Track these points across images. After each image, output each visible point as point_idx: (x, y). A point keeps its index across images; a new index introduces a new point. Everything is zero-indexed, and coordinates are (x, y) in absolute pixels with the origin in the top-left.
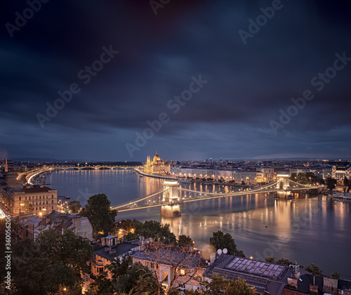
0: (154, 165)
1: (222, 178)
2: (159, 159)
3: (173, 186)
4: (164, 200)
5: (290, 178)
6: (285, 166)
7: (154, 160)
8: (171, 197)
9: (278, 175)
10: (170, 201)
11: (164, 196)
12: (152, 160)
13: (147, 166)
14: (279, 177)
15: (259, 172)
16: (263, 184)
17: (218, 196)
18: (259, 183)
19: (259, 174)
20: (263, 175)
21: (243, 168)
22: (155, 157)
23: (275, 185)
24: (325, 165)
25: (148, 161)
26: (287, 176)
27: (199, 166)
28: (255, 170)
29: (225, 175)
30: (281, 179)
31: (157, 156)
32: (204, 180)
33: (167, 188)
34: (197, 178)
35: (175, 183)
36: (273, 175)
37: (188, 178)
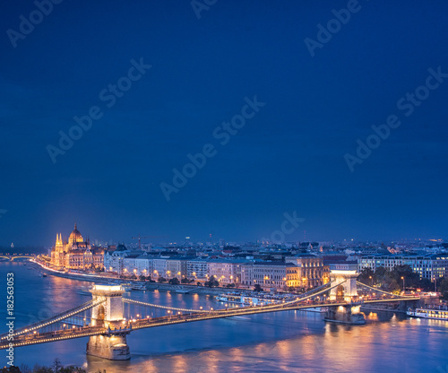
0: (70, 251)
1: (212, 278)
2: (80, 240)
3: (113, 295)
4: (93, 323)
5: (358, 278)
6: (348, 252)
7: (70, 241)
8: (109, 318)
9: (333, 272)
10: (106, 325)
11: (94, 316)
12: (65, 242)
13: (57, 253)
14: (335, 277)
15: (292, 264)
16: (301, 291)
17: (205, 314)
18: (291, 289)
19: (292, 269)
20: (299, 272)
21: (255, 257)
22: (72, 235)
23: (327, 293)
24: (435, 250)
25: (59, 243)
26: (353, 273)
27: (164, 254)
28: (282, 262)
29: (219, 272)
30: (339, 281)
31: (77, 233)
32: (174, 281)
33: (100, 299)
34: (162, 280)
35: (117, 288)
36: (321, 271)
37: (143, 278)
